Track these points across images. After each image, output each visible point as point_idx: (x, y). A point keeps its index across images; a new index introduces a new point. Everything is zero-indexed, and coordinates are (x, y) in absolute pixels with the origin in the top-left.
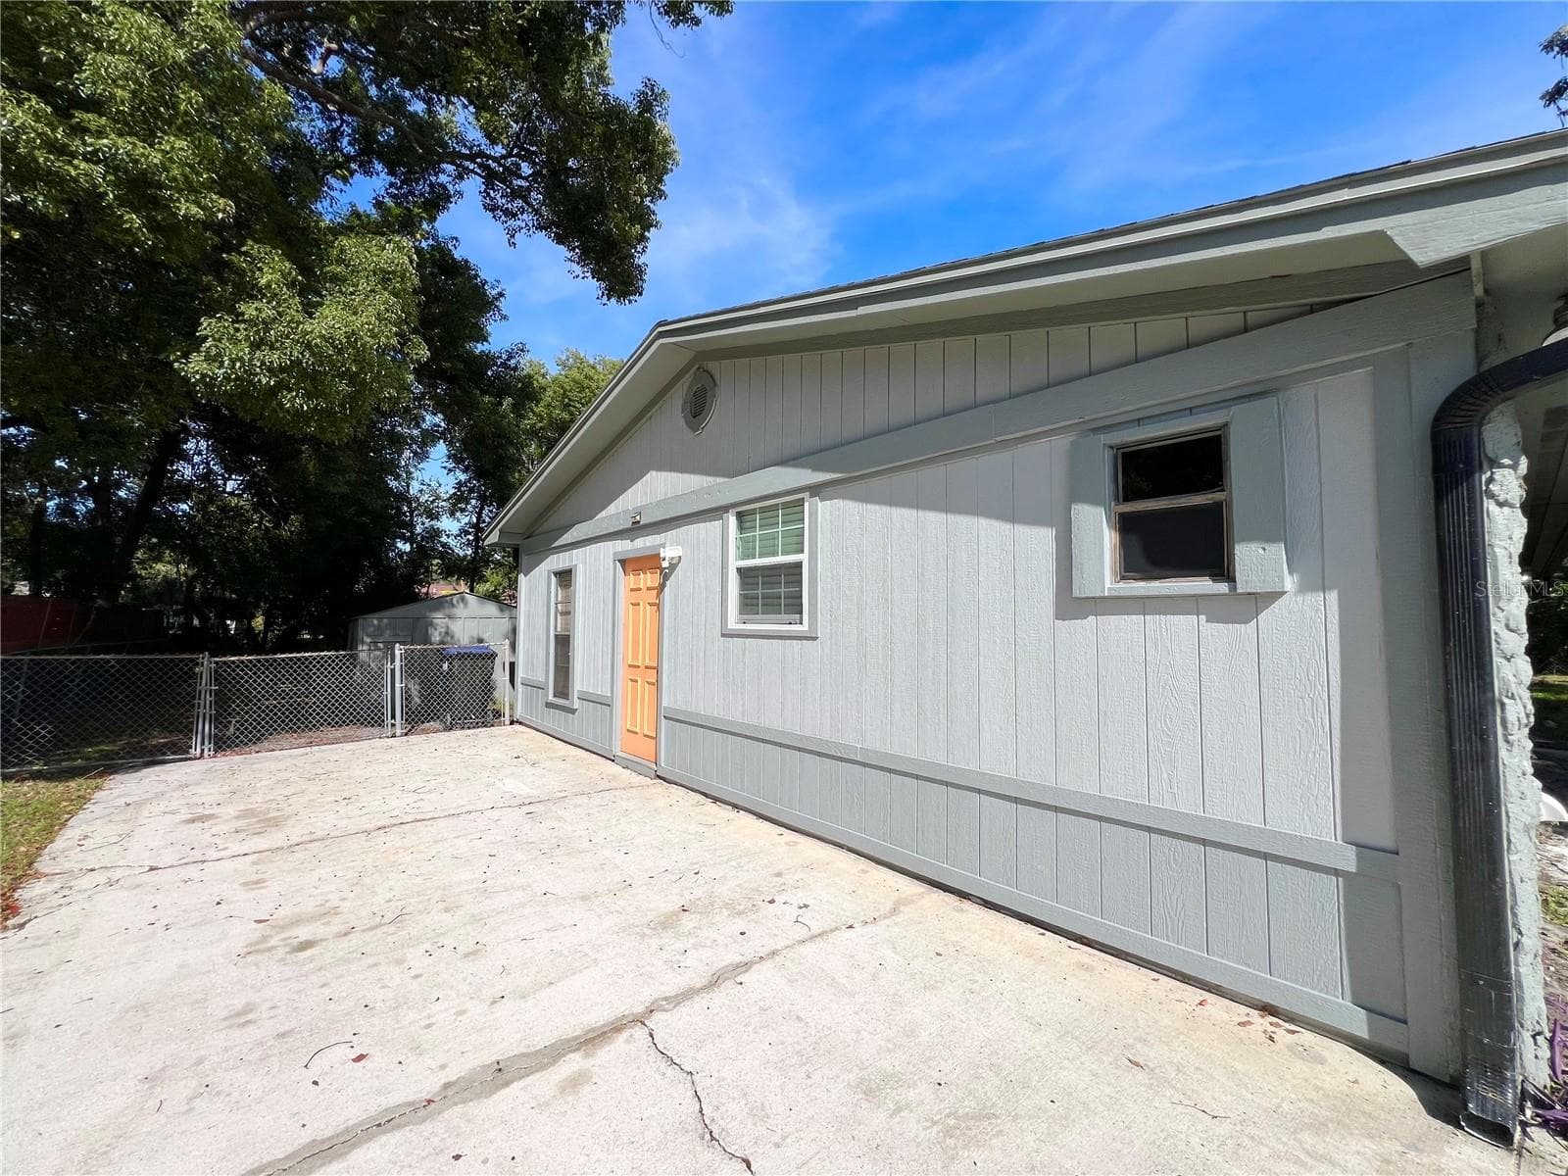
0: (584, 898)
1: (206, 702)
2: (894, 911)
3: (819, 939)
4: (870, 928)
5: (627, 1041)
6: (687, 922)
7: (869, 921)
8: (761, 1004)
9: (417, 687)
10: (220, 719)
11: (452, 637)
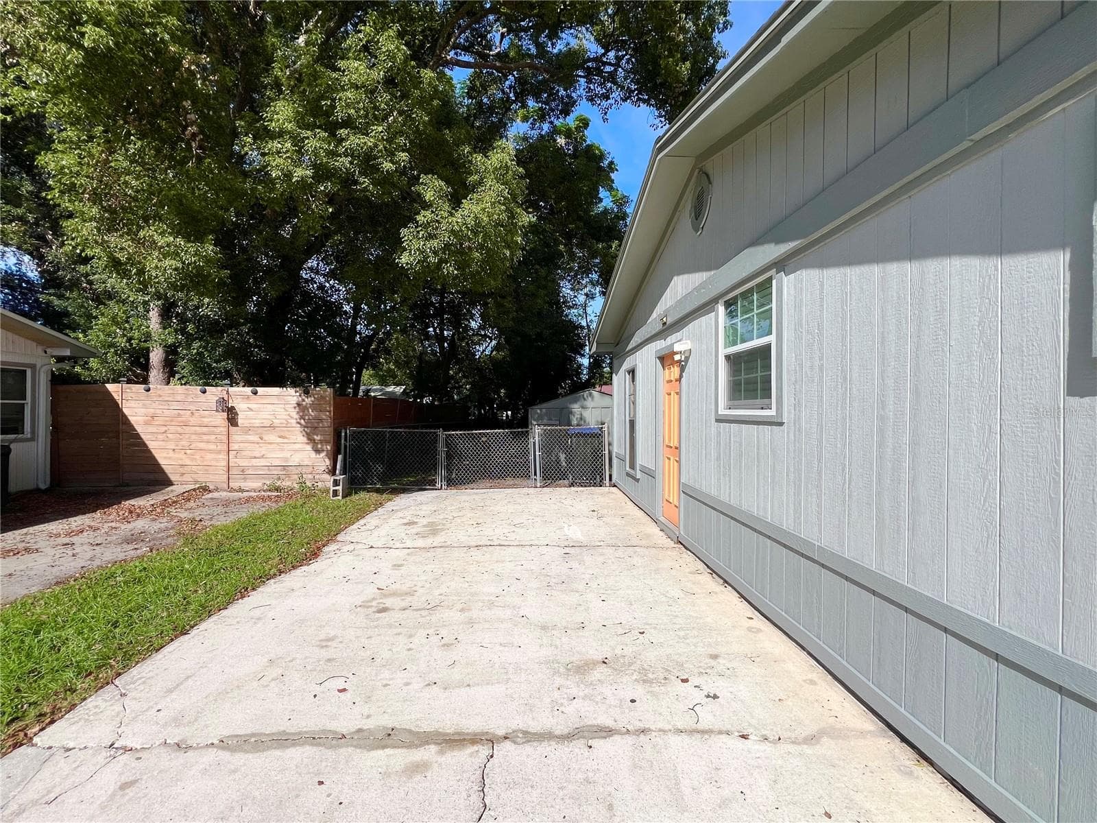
0: (544, 628)
1: (442, 456)
2: (812, 739)
3: (699, 736)
4: (767, 747)
5: (471, 755)
6: (599, 673)
7: (771, 738)
8: (591, 774)
9: (564, 456)
10: (449, 469)
11: (585, 422)
